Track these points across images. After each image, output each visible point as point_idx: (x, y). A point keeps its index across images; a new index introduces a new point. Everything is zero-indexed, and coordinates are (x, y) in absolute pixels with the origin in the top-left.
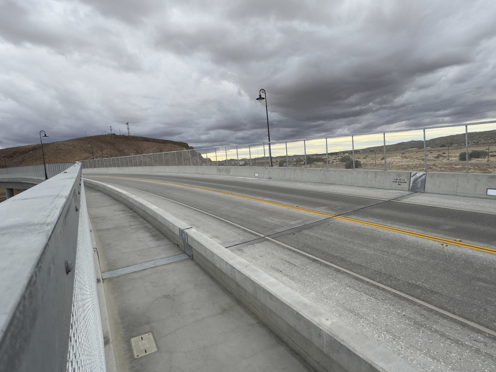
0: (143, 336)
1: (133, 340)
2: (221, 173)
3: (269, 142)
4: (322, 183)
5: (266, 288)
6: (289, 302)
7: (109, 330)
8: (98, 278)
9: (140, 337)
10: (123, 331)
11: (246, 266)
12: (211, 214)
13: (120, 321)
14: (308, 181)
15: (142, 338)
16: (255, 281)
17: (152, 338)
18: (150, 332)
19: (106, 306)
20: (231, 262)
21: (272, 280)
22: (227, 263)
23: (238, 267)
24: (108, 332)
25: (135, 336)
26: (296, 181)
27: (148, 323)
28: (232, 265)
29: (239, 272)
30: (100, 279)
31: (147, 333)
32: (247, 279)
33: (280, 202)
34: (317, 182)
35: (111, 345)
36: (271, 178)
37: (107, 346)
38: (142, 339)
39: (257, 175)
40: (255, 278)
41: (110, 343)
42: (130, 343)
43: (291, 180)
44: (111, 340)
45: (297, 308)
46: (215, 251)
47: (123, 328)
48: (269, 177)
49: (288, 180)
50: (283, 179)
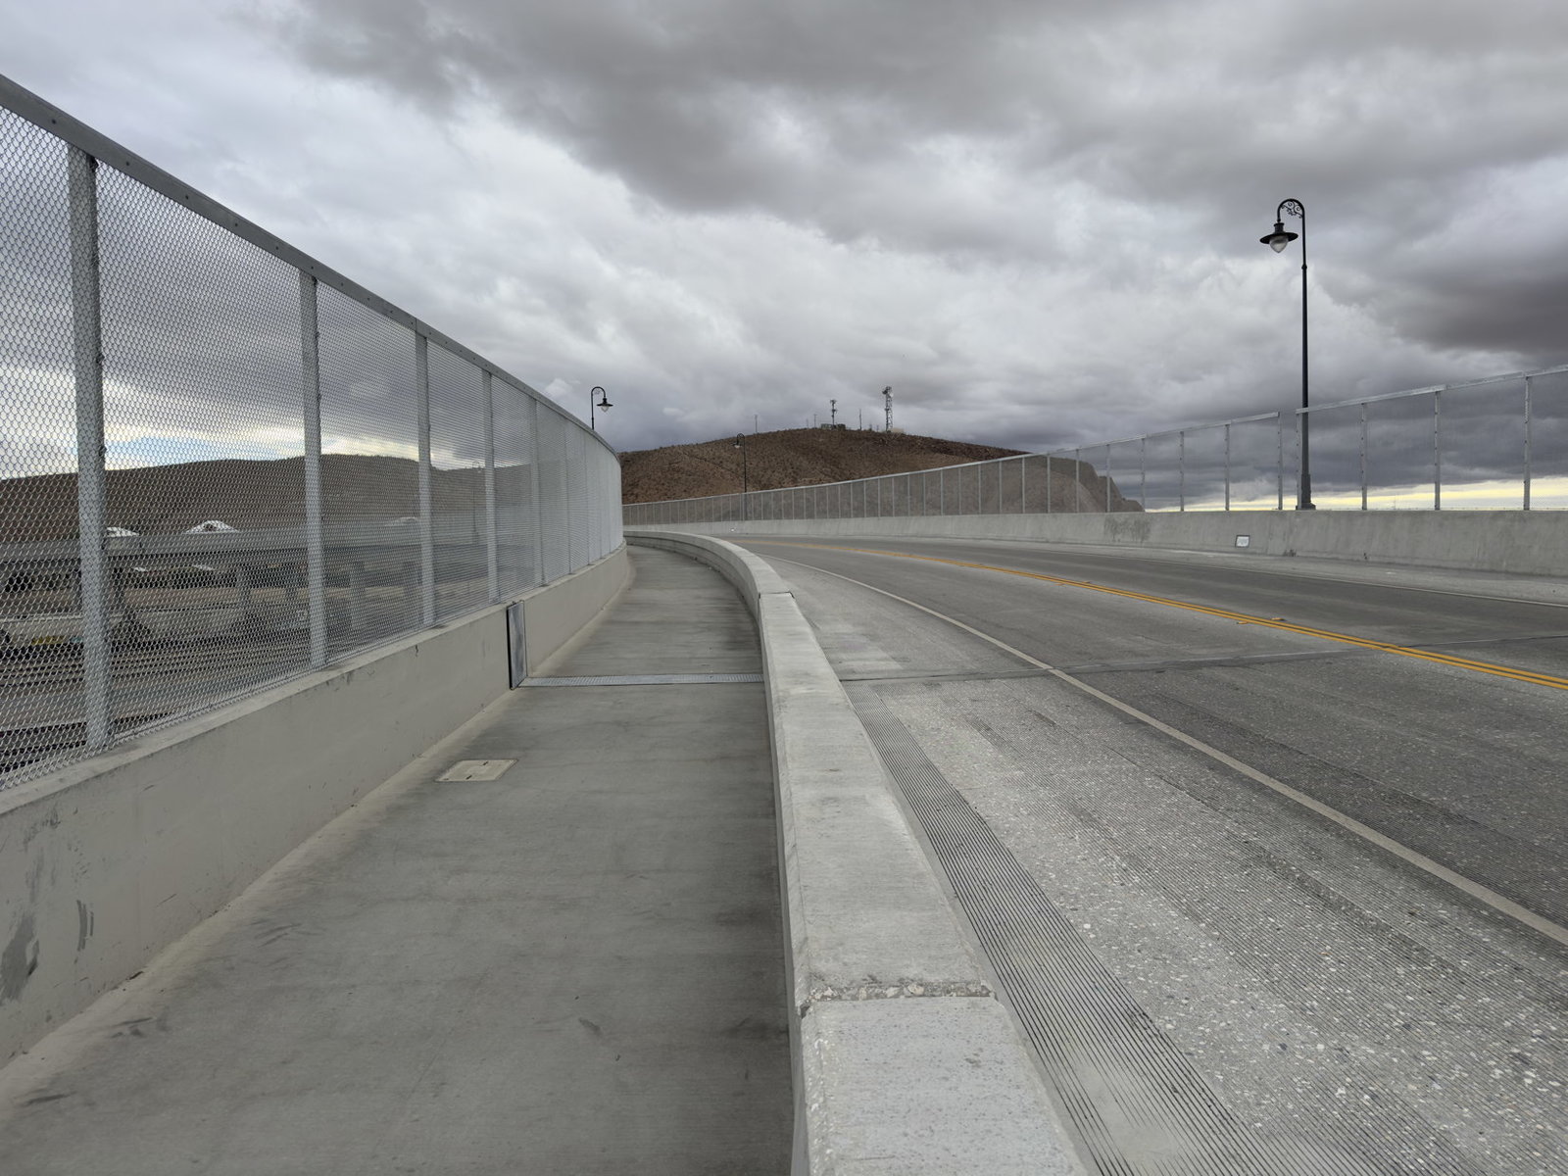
2: (1118, 537)
36: (1293, 554)
39: (1243, 542)
43: (1371, 559)
48: (1288, 551)
49: (1358, 561)
50: (1340, 557)
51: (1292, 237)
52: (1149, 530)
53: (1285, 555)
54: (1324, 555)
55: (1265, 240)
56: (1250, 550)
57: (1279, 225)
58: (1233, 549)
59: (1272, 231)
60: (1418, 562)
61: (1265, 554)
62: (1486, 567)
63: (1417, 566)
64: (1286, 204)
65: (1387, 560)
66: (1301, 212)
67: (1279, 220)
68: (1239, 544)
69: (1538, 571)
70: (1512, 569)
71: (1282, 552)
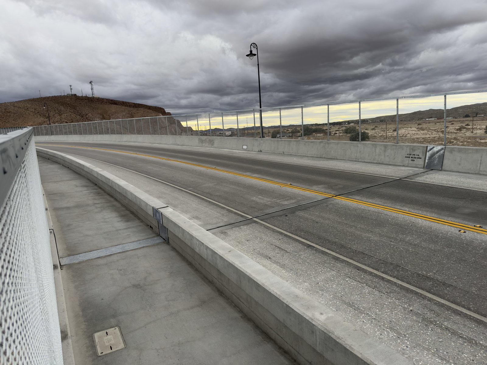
0: (107, 331)
1: (96, 335)
2: (204, 144)
3: (260, 109)
4: (320, 157)
5: (251, 277)
6: (278, 293)
7: (68, 323)
8: (54, 264)
9: (105, 332)
10: (85, 325)
11: (230, 251)
12: (191, 191)
13: (81, 313)
14: (304, 155)
15: (107, 333)
16: (239, 268)
17: (119, 333)
18: (116, 326)
19: (64, 296)
20: (212, 246)
21: (259, 267)
22: (208, 247)
23: (220, 252)
24: (66, 325)
25: (99, 331)
26: (290, 155)
27: (114, 316)
28: (214, 250)
29: (221, 257)
30: (57, 265)
31: (112, 327)
32: (230, 266)
33: (271, 179)
34: (315, 156)
35: (70, 341)
36: (261, 151)
37: (65, 342)
38: (107, 335)
39: (245, 147)
40: (240, 265)
41: (68, 338)
42: (93, 338)
43: (285, 153)
44: (69, 335)
45: (287, 300)
46: (195, 234)
47: (85, 321)
48: (260, 150)
49: (281, 154)
50: (276, 152)
51: (255, 55)
52: (214, 143)
53: (259, 151)
54: (271, 152)
55: (247, 56)
56: (247, 150)
57: (251, 51)
58: (242, 149)
59: (249, 53)
60: (299, 154)
61: (252, 151)
62: (318, 156)
63: (299, 156)
64: (252, 44)
65: (290, 154)
66: (256, 47)
67: (251, 49)
68: (244, 148)
69: (333, 158)
70: (326, 157)
71: (258, 151)
